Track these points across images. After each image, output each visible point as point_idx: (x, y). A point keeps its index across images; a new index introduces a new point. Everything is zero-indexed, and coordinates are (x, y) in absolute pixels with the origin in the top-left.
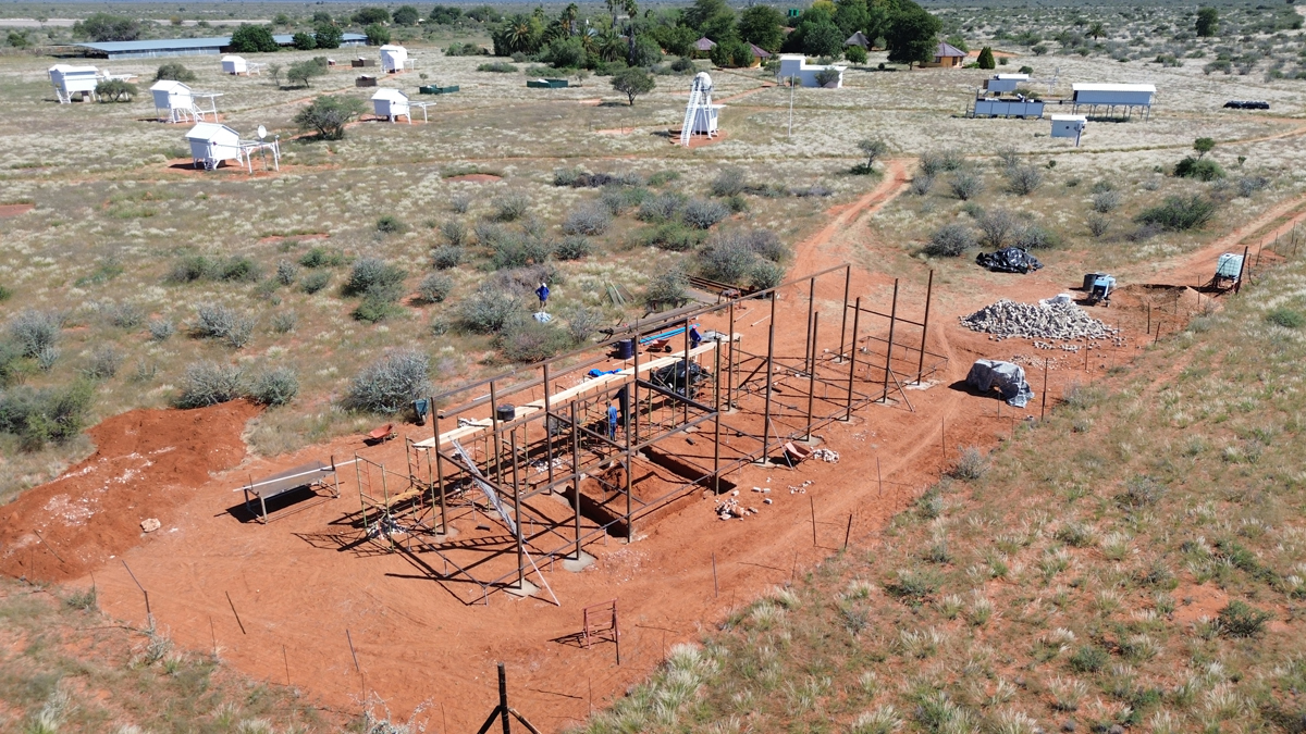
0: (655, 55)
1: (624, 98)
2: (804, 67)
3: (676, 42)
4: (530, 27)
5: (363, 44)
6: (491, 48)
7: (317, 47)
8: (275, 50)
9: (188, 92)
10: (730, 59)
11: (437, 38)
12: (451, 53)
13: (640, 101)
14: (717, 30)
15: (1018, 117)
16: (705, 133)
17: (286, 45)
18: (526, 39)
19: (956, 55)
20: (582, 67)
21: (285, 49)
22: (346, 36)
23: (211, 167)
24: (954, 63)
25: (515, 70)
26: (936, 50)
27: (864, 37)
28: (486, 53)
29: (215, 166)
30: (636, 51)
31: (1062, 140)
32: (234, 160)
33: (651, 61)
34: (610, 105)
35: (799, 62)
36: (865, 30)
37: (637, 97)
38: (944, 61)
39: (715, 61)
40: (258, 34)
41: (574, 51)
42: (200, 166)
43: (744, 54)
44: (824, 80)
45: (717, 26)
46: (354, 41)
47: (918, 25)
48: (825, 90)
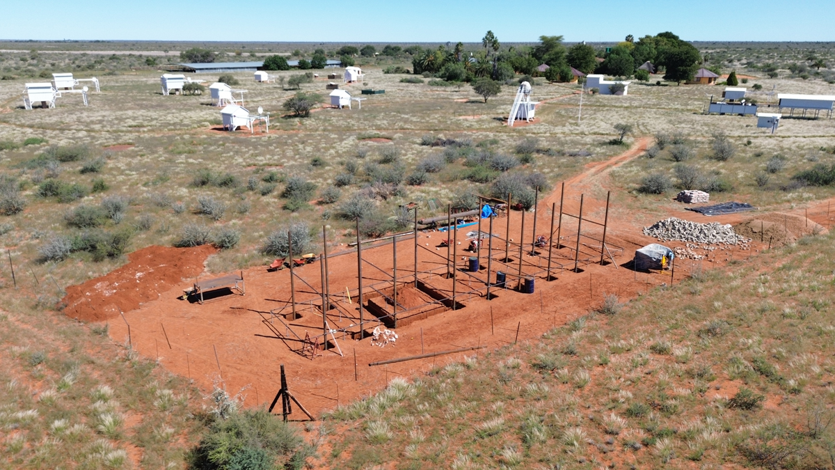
0: (509, 74)
1: (481, 98)
2: (602, 82)
3: (525, 66)
4: (435, 57)
5: (338, 66)
6: (411, 69)
7: (311, 68)
8: (287, 69)
9: (230, 89)
10: (558, 77)
11: (383, 64)
12: (387, 72)
13: (492, 100)
14: (553, 59)
15: (739, 115)
16: (525, 119)
17: (294, 67)
18: (432, 64)
19: (711, 76)
20: (464, 81)
21: (293, 69)
22: (329, 62)
23: (232, 129)
24: (710, 82)
25: (422, 82)
26: (697, 73)
27: (652, 65)
28: (408, 72)
29: (234, 129)
30: (497, 72)
31: (763, 129)
32: (246, 126)
33: (506, 77)
34: (473, 102)
35: (598, 79)
36: (653, 61)
37: (489, 98)
38: (703, 80)
39: (548, 78)
40: (279, 60)
41: (459, 71)
42: (226, 129)
43: (567, 74)
44: (615, 90)
45: (552, 57)
46: (333, 64)
47: (683, 57)
48: (614, 96)
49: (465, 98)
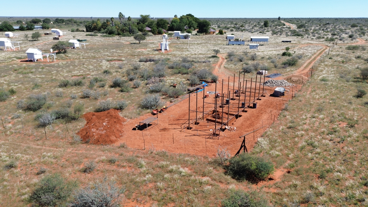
0: (137, 31)
2: (180, 34)
3: (140, 28)
4: (97, 24)
5: (41, 29)
6: (85, 30)
7: (27, 30)
8: (14, 31)
10: (157, 32)
11: (63, 27)
12: (73, 31)
14: (150, 25)
15: (239, 45)
18: (96, 27)
20: (116, 34)
21: (17, 30)
22: (36, 27)
25: (97, 35)
26: (210, 30)
27: (188, 27)
28: (83, 31)
31: (253, 49)
33: (136, 33)
36: (188, 25)
38: (211, 33)
39: (153, 33)
40: (8, 26)
43: (161, 31)
44: (186, 37)
45: (150, 24)
46: (38, 28)
47: (205, 24)
48: (187, 40)
49: (127, 42)
